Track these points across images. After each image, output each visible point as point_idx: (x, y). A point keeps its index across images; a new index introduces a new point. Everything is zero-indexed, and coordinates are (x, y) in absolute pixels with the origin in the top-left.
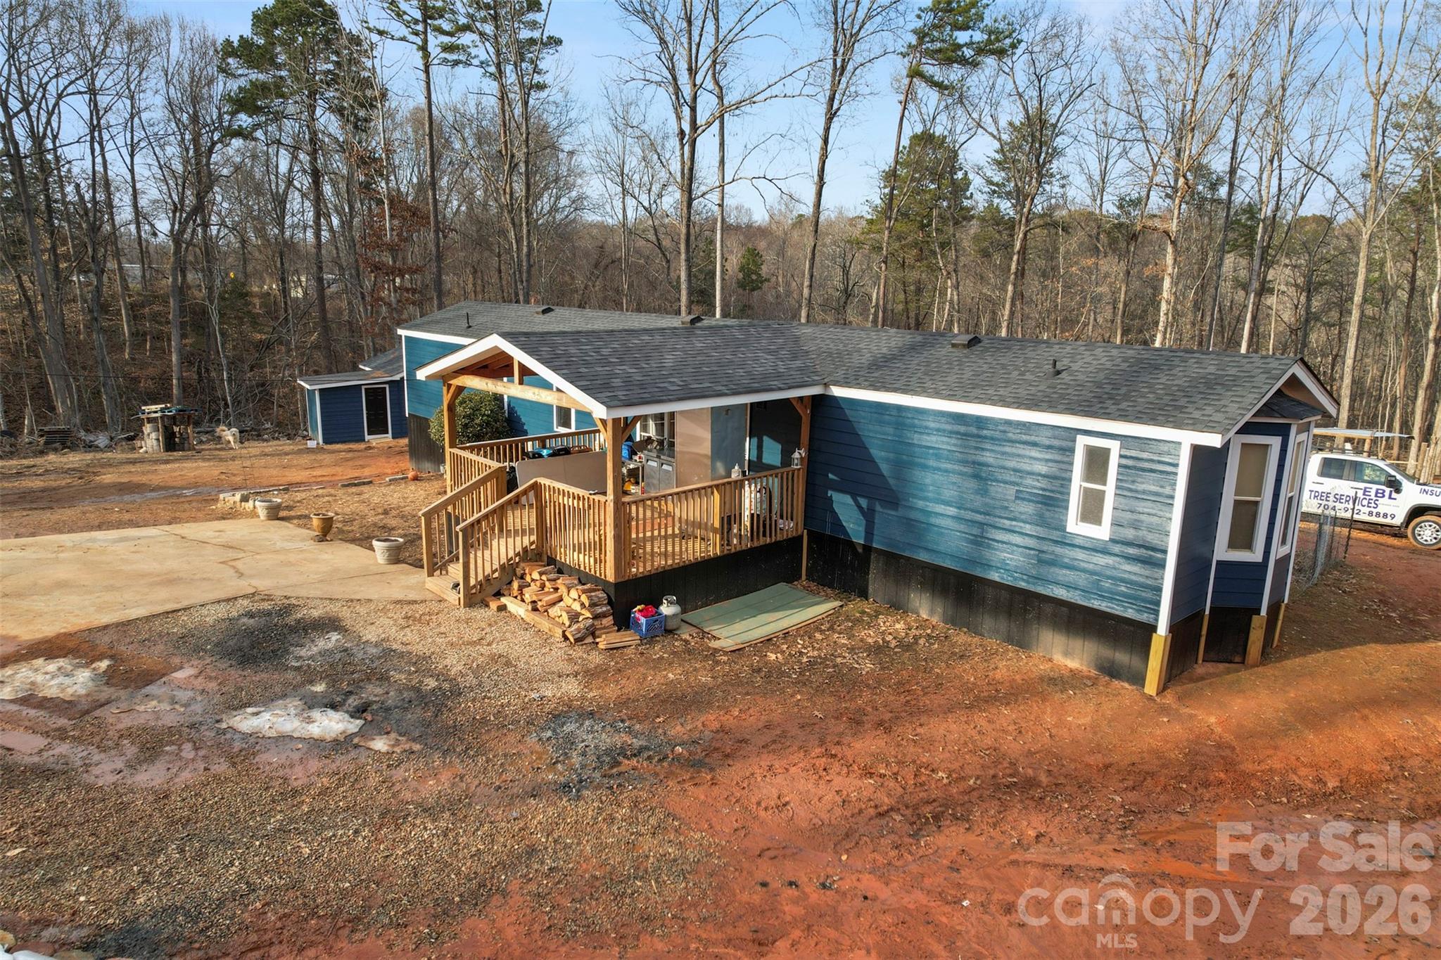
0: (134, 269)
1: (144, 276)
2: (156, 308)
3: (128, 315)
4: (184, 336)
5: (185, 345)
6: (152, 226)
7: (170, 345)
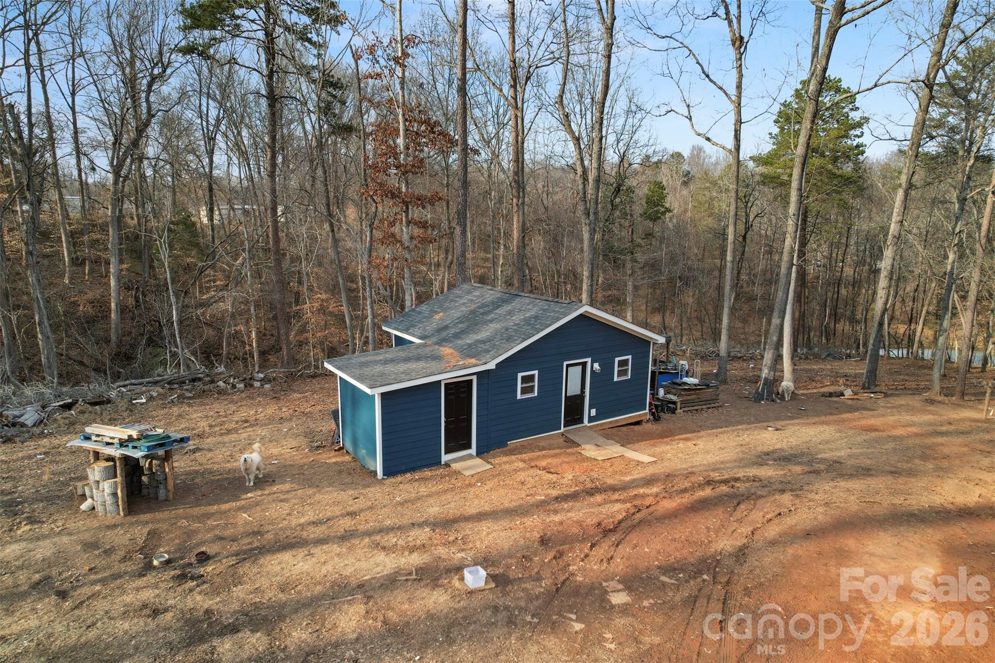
0: (74, 201)
1: (83, 206)
2: (95, 236)
3: (68, 242)
4: (121, 262)
5: (122, 270)
6: (91, 162)
7: (108, 272)
